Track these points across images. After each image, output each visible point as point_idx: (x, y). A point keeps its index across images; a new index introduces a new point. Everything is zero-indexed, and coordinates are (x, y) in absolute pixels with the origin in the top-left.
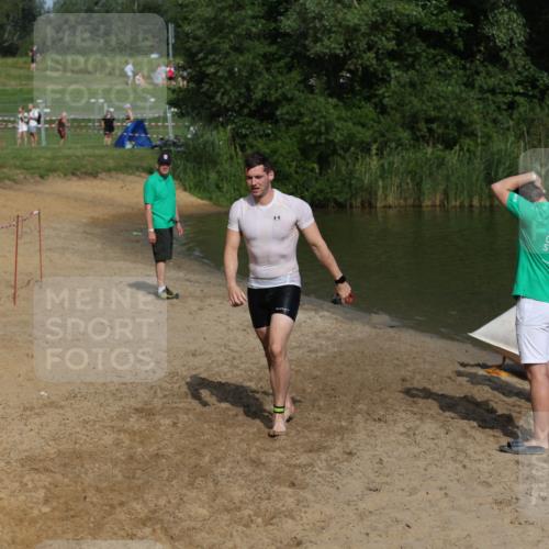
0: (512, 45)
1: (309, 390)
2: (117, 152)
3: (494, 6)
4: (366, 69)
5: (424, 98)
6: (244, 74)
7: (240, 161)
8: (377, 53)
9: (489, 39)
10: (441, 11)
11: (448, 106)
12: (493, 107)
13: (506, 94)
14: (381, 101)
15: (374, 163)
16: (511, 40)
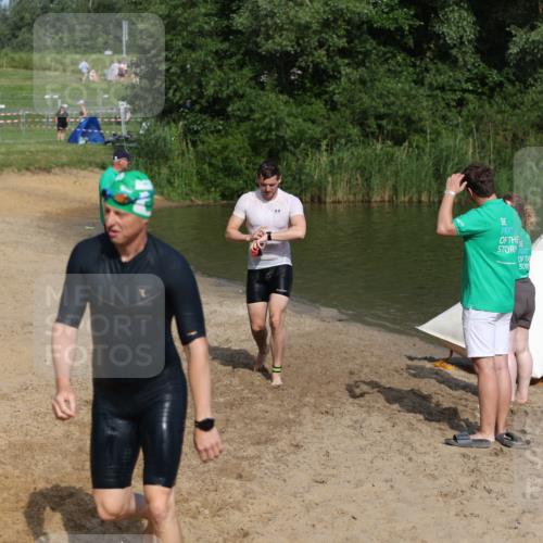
0: (462, 43)
1: (258, 383)
2: (71, 147)
3: (445, 5)
4: (316, 66)
5: (374, 95)
6: (197, 70)
7: (192, 157)
8: (327, 50)
9: (439, 36)
10: (392, 9)
11: (398, 103)
12: (442, 104)
13: (455, 91)
14: (331, 97)
15: (324, 159)
16: (461, 38)
